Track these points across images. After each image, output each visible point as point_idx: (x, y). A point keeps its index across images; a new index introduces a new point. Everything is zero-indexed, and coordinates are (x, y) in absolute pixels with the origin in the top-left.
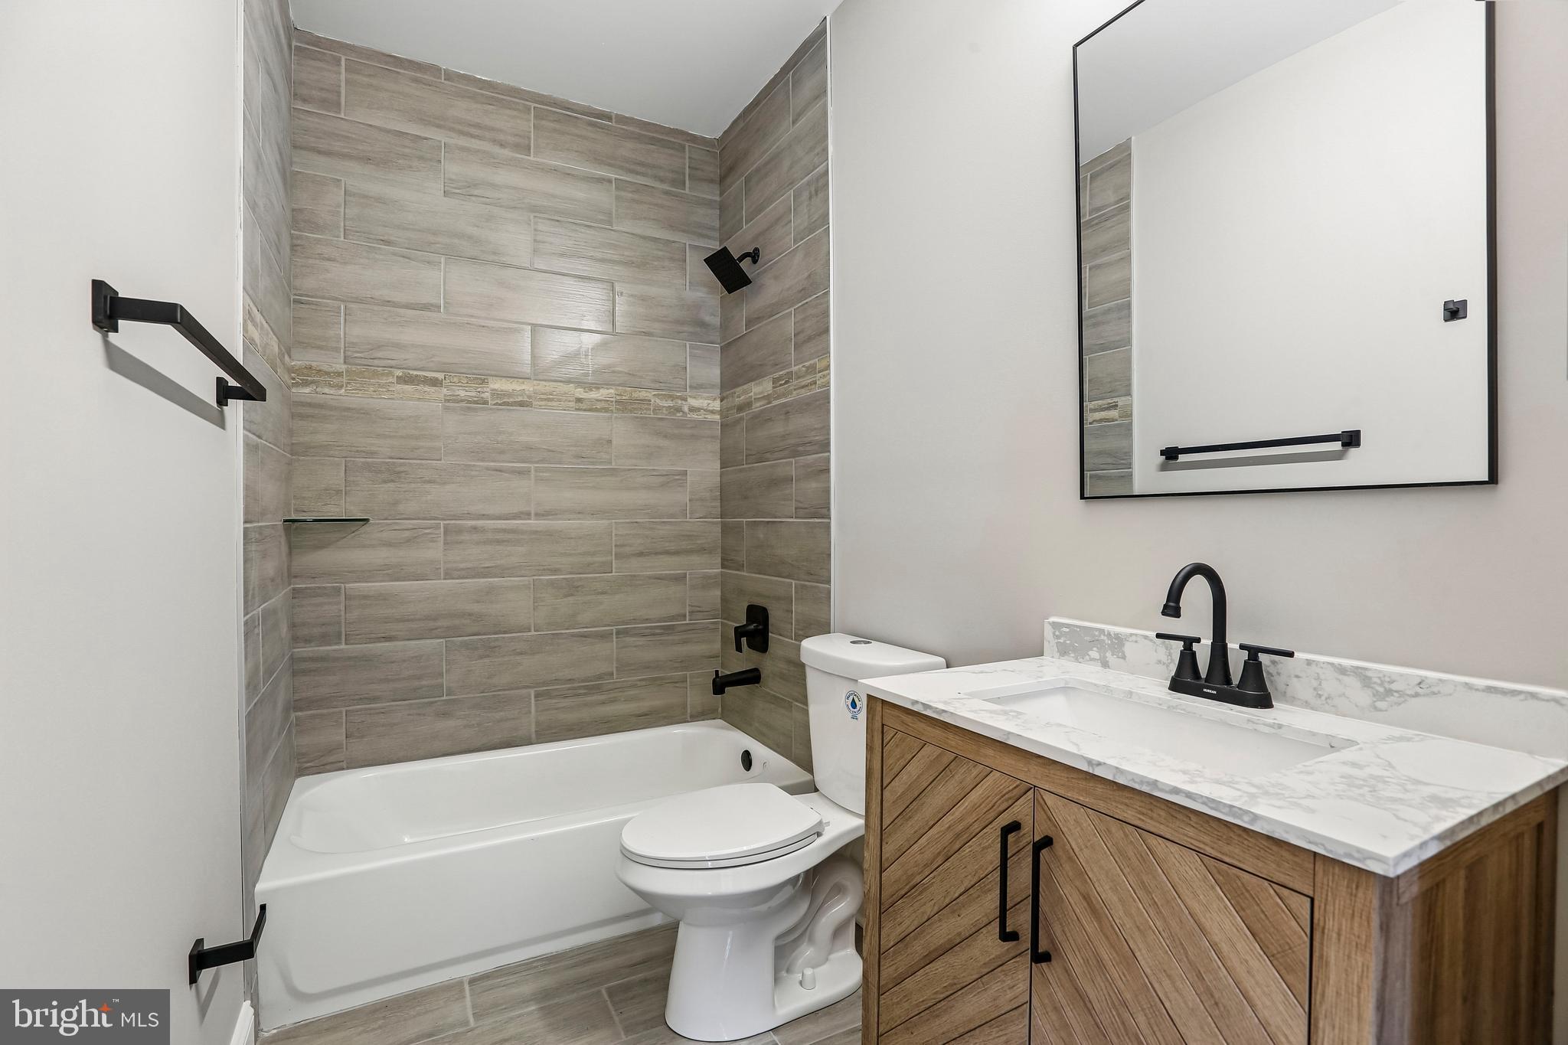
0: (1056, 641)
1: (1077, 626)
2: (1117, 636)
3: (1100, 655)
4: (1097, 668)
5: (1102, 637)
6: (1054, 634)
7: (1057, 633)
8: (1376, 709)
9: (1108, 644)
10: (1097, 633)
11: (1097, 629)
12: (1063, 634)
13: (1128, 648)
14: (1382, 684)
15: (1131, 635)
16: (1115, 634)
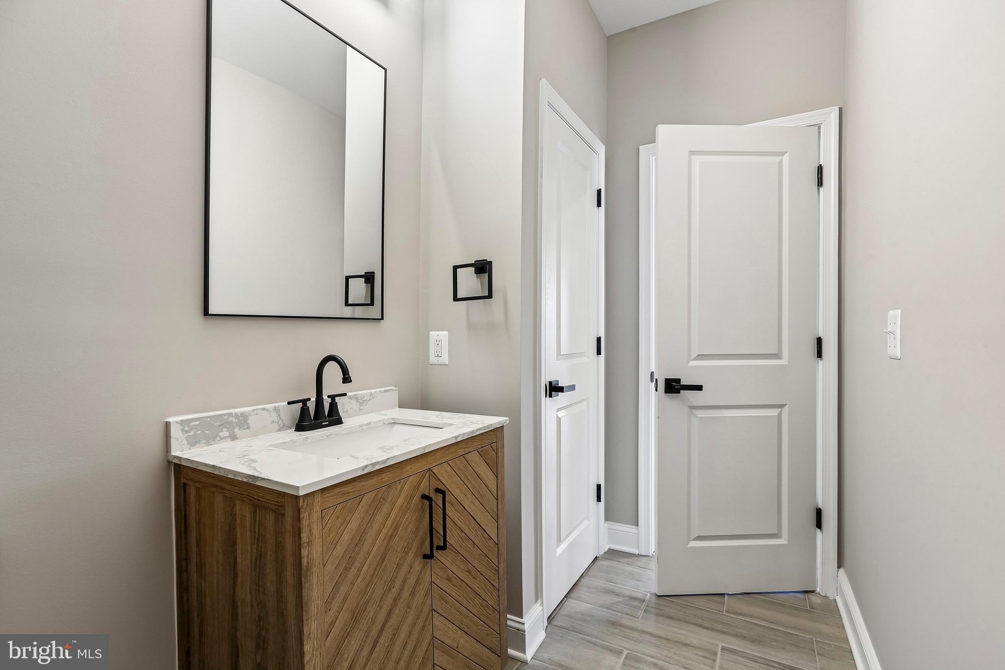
0: (186, 436)
1: (207, 417)
2: (243, 414)
3: (229, 433)
4: (228, 444)
5: (231, 419)
6: (183, 430)
7: (186, 428)
8: (360, 410)
9: (236, 423)
10: (226, 417)
11: (225, 415)
12: (191, 429)
13: (251, 421)
14: (361, 399)
15: (253, 411)
16: (240, 414)
